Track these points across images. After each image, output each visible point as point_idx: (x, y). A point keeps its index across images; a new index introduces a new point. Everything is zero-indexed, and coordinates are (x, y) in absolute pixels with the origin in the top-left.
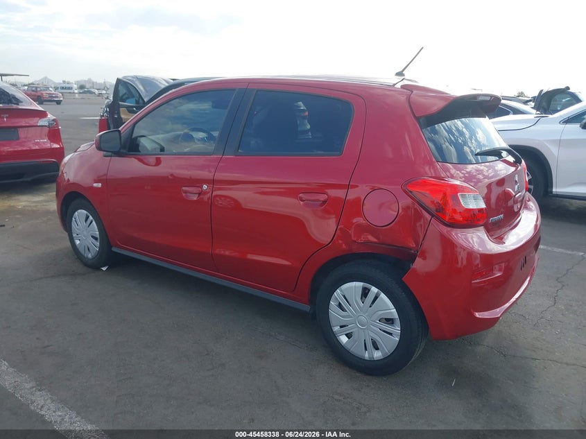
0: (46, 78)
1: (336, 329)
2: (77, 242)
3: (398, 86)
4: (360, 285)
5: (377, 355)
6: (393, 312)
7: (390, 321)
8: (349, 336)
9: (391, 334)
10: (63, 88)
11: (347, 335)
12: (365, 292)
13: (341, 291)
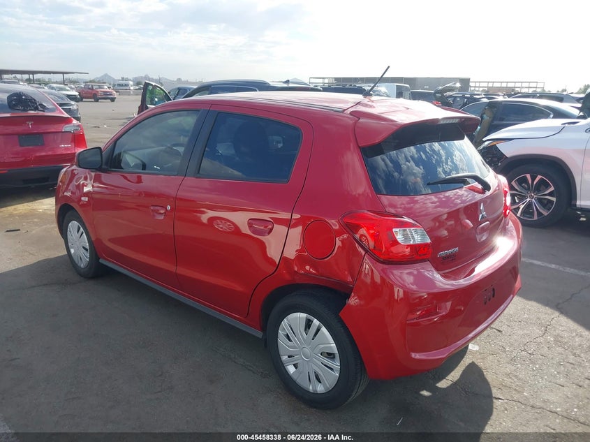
0: (106, 75)
1: (284, 358)
2: (72, 251)
3: (348, 111)
4: (303, 315)
5: (320, 389)
6: (333, 347)
7: (330, 356)
8: (296, 366)
9: (332, 369)
10: (119, 85)
11: (294, 365)
12: (308, 324)
13: (288, 320)
